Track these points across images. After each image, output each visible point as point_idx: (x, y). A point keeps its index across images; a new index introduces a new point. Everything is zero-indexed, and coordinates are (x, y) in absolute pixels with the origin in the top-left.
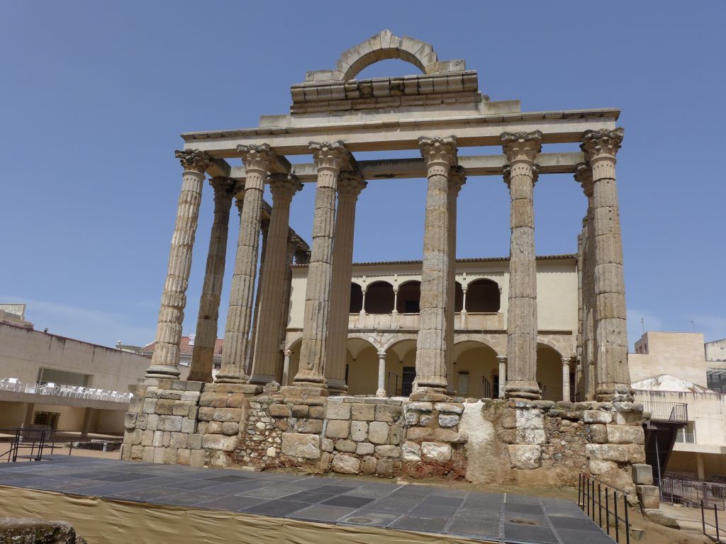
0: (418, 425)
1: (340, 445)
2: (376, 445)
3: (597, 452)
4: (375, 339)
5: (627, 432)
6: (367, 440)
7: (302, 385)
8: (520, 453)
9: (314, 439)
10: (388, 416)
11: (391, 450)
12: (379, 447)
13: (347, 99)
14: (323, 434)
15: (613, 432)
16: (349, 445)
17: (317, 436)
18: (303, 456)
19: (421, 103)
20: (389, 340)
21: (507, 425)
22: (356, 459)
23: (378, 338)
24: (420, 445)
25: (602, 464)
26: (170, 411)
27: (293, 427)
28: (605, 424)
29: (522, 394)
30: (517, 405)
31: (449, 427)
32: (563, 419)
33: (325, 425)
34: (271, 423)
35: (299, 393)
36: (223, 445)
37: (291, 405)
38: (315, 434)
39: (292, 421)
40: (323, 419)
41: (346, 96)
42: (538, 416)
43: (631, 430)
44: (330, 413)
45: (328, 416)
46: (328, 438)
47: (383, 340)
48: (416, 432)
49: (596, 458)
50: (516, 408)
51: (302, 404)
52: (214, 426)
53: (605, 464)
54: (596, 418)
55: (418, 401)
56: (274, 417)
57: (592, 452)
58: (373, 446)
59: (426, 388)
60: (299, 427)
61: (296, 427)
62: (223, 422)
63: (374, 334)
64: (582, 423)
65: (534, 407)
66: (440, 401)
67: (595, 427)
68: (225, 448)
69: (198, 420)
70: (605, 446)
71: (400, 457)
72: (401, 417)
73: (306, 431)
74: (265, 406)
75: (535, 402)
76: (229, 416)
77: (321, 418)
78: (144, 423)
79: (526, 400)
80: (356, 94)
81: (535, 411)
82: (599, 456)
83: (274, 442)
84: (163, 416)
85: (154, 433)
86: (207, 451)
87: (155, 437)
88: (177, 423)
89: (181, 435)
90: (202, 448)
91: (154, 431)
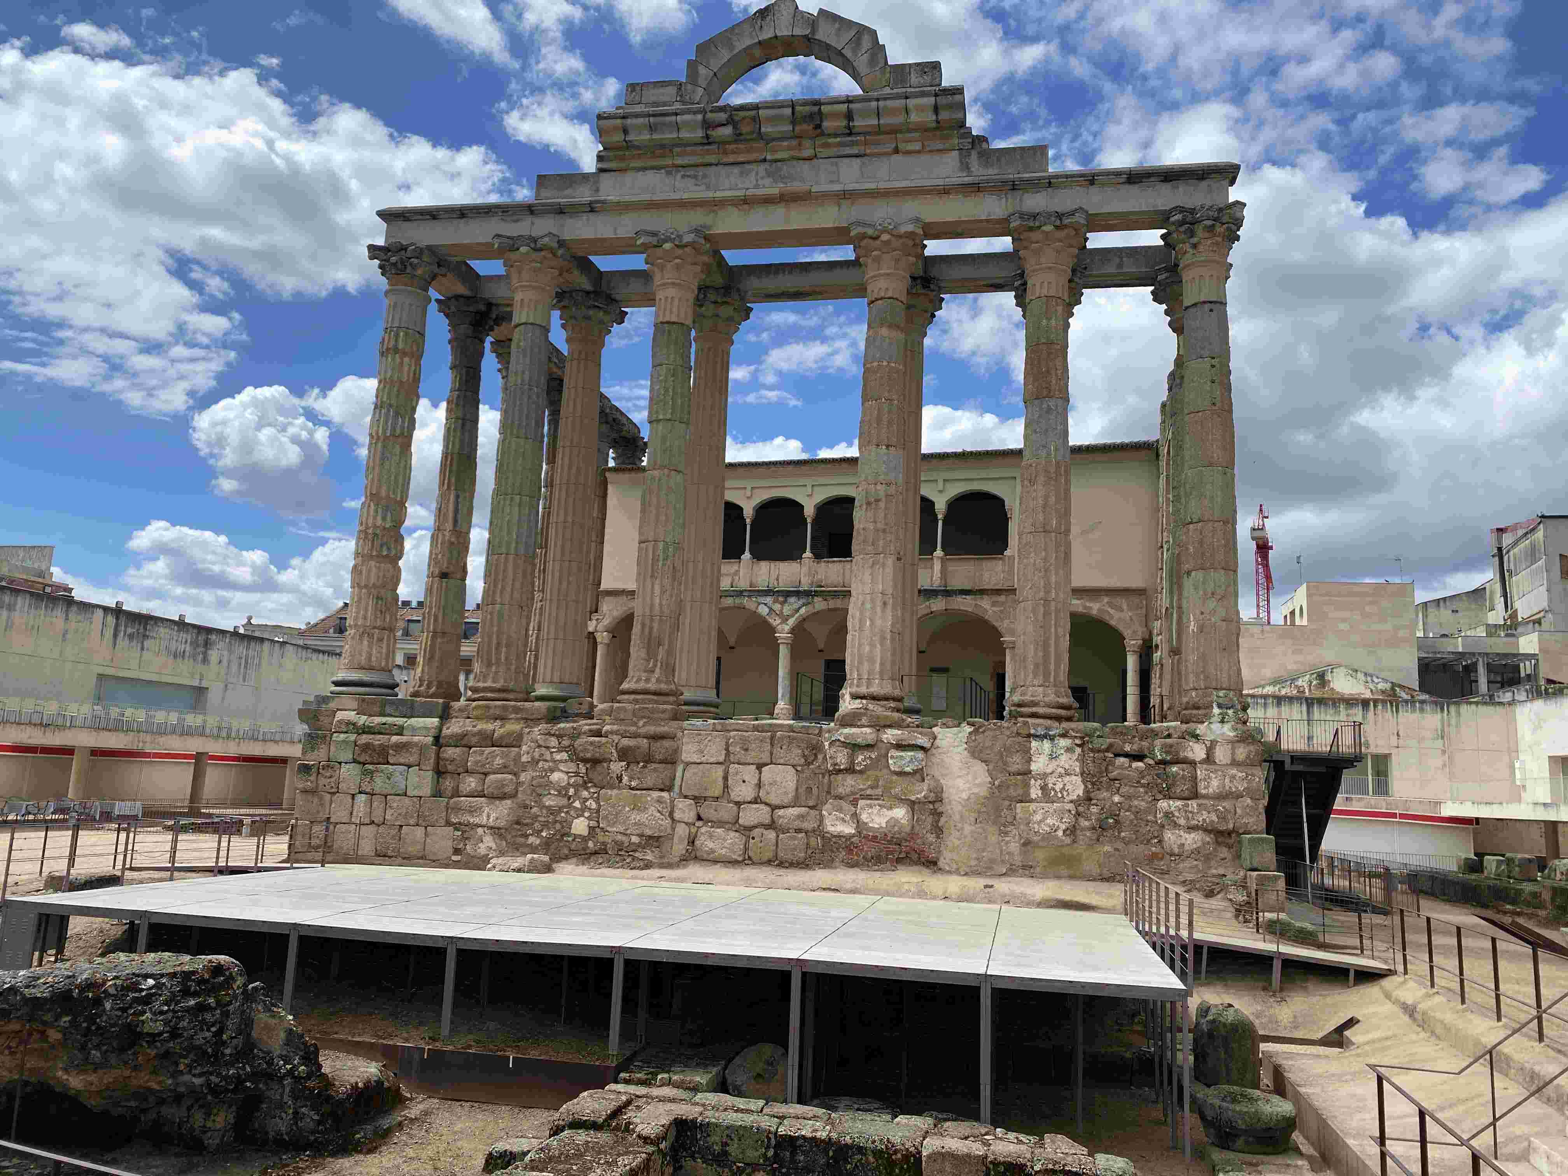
0: (850, 770)
1: (708, 811)
2: (774, 808)
3: (1177, 814)
4: (771, 609)
5: (1233, 777)
6: (756, 801)
7: (636, 701)
8: (1038, 817)
9: (660, 801)
10: (795, 755)
11: (801, 817)
12: (781, 812)
13: (708, 141)
14: (676, 789)
15: (1207, 779)
16: (726, 811)
17: (665, 794)
18: (638, 832)
19: (855, 150)
20: (797, 610)
21: (1014, 768)
22: (737, 834)
23: (777, 607)
24: (856, 806)
25: (1187, 836)
26: (382, 756)
27: (620, 778)
28: (1193, 763)
29: (1041, 710)
30: (1032, 731)
31: (908, 774)
32: (1117, 755)
33: (679, 774)
34: (577, 774)
35: (629, 716)
36: (488, 816)
37: (616, 738)
38: (662, 790)
39: (617, 767)
40: (673, 763)
41: (707, 137)
42: (1069, 750)
43: (1240, 774)
44: (689, 752)
45: (685, 757)
46: (686, 797)
47: (787, 610)
48: (847, 784)
49: (1176, 825)
50: (1029, 736)
51: (635, 736)
52: (471, 783)
53: (1193, 835)
54: (1177, 753)
55: (851, 725)
56: (585, 761)
57: (1168, 815)
58: (768, 809)
59: (864, 701)
60: (631, 779)
61: (625, 779)
62: (486, 774)
63: (769, 600)
64: (1151, 762)
65: (1064, 735)
66: (890, 726)
67: (1175, 769)
68: (491, 822)
69: (439, 772)
70: (1193, 804)
71: (819, 831)
72: (820, 757)
73: (645, 786)
74: (566, 742)
75: (1065, 725)
76: (498, 761)
77: (671, 761)
78: (332, 780)
79: (1049, 722)
80: (727, 131)
81: (1064, 743)
82: (1182, 822)
83: (584, 809)
84: (370, 767)
85: (353, 799)
86: (456, 829)
87: (356, 807)
88: (398, 778)
89: (407, 800)
90: (448, 823)
91: (353, 795)
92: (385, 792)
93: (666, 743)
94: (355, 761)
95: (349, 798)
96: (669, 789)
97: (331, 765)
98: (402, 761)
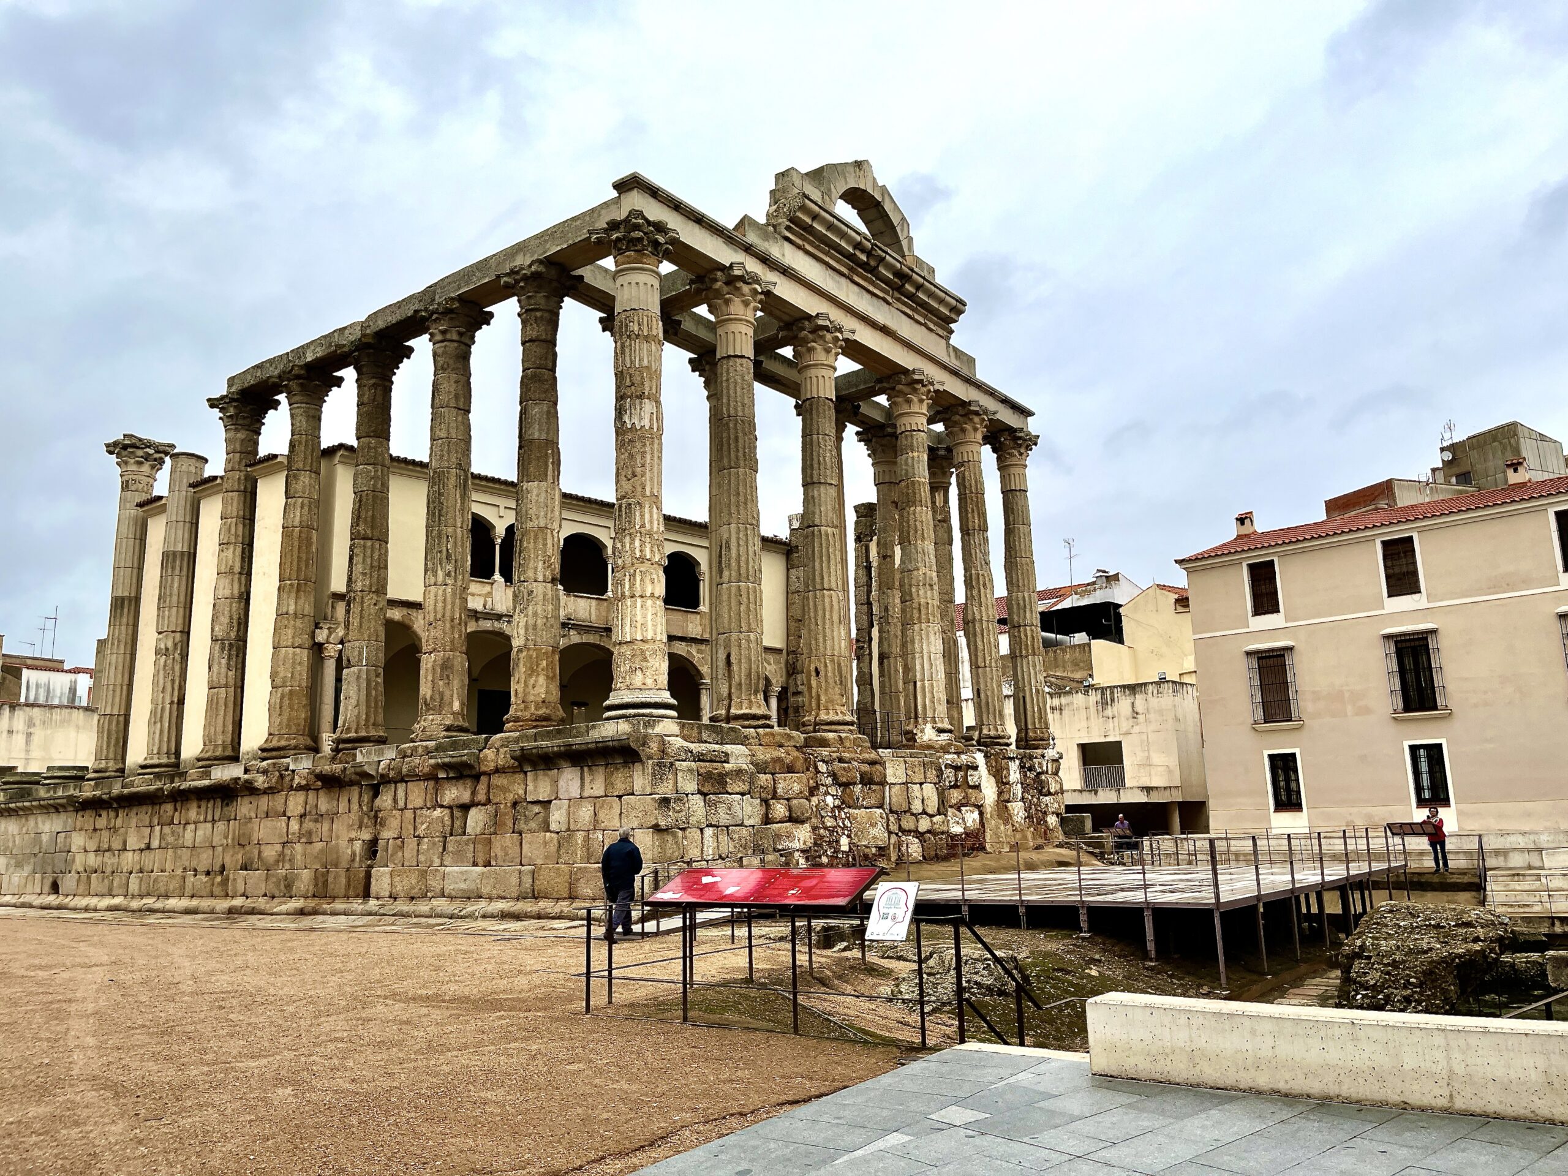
0: (956, 786)
1: (904, 822)
2: (931, 817)
3: (1048, 805)
5: (1057, 781)
6: (923, 812)
8: (1016, 812)
9: (881, 816)
10: (934, 775)
11: (942, 823)
12: (935, 819)
13: (849, 257)
14: (888, 806)
16: (911, 822)
17: (883, 811)
18: (874, 844)
21: (1004, 780)
22: (917, 840)
25: (1052, 818)
26: (722, 785)
27: (859, 799)
30: (1009, 755)
31: (975, 787)
33: (887, 794)
34: (838, 797)
36: (799, 840)
37: (857, 764)
38: (879, 808)
39: (857, 789)
40: (884, 784)
42: (1018, 767)
44: (890, 775)
45: (888, 779)
46: (892, 812)
48: (955, 796)
50: (1008, 758)
52: (780, 809)
53: (1054, 817)
55: (948, 752)
56: (840, 784)
58: (929, 819)
60: (865, 799)
61: (861, 799)
62: (790, 800)
64: (1035, 774)
65: (1017, 757)
66: (961, 753)
68: (802, 846)
70: (1051, 798)
71: (949, 832)
72: (943, 776)
73: (871, 805)
74: (830, 767)
76: (795, 787)
77: (882, 782)
80: (863, 257)
81: (1017, 762)
82: (1050, 810)
83: (845, 827)
84: (713, 797)
85: (702, 833)
86: (781, 855)
87: (705, 841)
88: (736, 808)
89: (744, 832)
90: (776, 850)
91: (702, 830)
92: (727, 823)
93: (878, 767)
94: (700, 792)
95: (699, 832)
96: (881, 806)
97: (681, 797)
98: (738, 790)
